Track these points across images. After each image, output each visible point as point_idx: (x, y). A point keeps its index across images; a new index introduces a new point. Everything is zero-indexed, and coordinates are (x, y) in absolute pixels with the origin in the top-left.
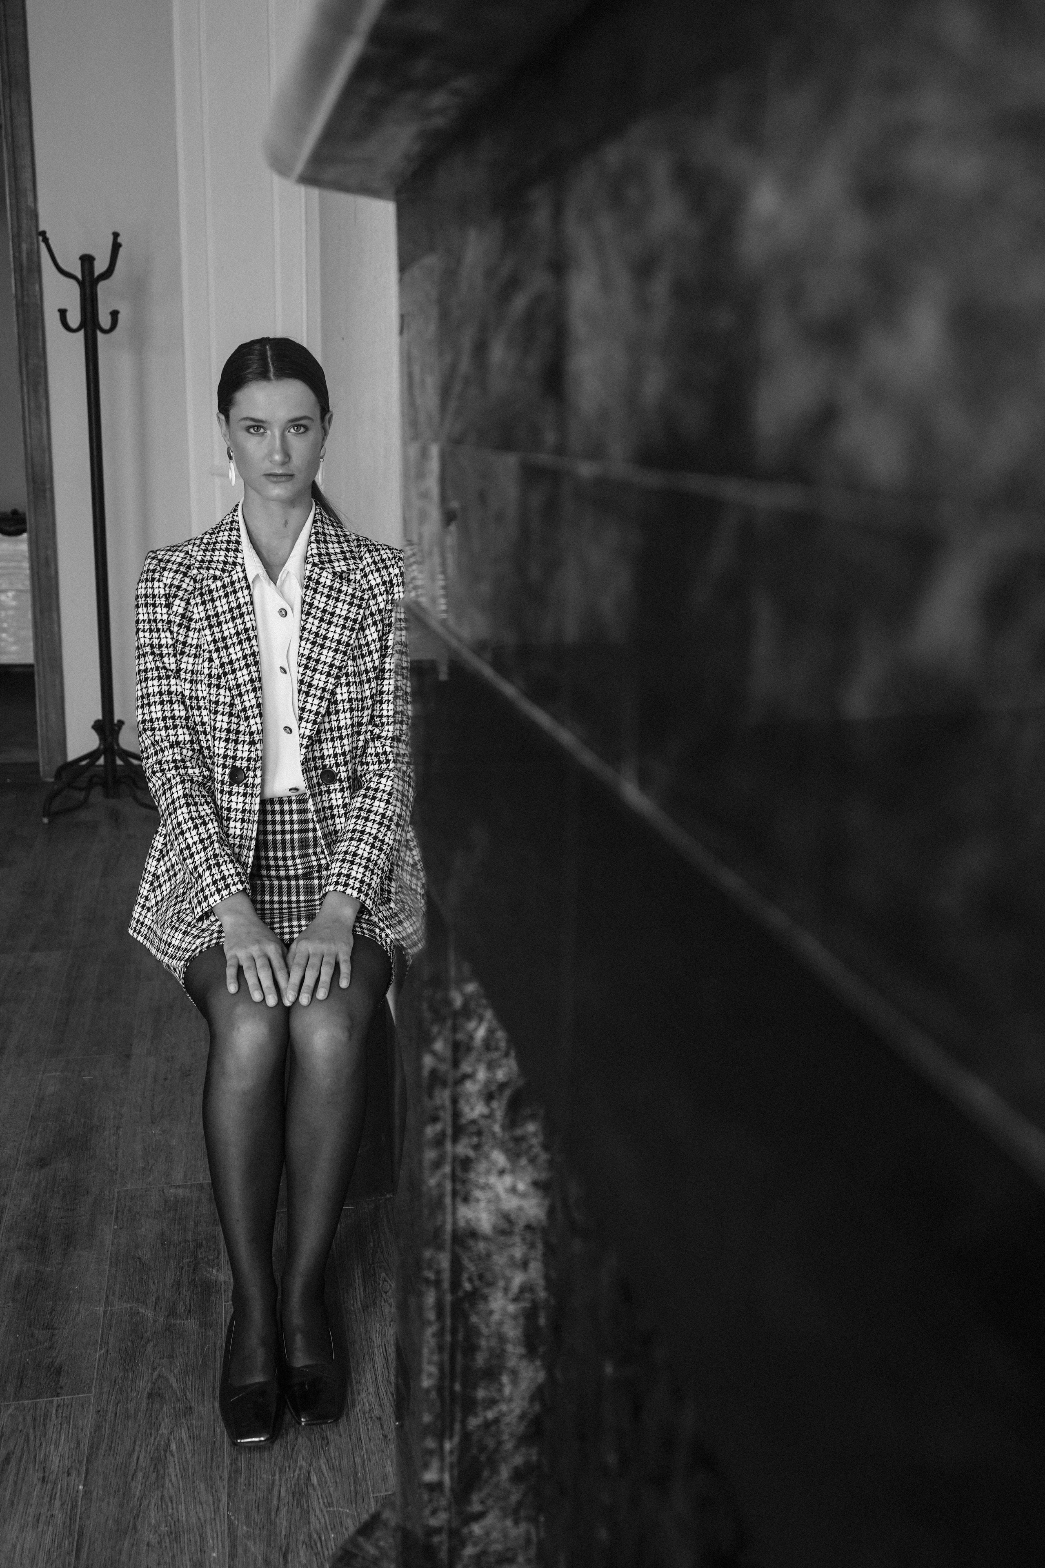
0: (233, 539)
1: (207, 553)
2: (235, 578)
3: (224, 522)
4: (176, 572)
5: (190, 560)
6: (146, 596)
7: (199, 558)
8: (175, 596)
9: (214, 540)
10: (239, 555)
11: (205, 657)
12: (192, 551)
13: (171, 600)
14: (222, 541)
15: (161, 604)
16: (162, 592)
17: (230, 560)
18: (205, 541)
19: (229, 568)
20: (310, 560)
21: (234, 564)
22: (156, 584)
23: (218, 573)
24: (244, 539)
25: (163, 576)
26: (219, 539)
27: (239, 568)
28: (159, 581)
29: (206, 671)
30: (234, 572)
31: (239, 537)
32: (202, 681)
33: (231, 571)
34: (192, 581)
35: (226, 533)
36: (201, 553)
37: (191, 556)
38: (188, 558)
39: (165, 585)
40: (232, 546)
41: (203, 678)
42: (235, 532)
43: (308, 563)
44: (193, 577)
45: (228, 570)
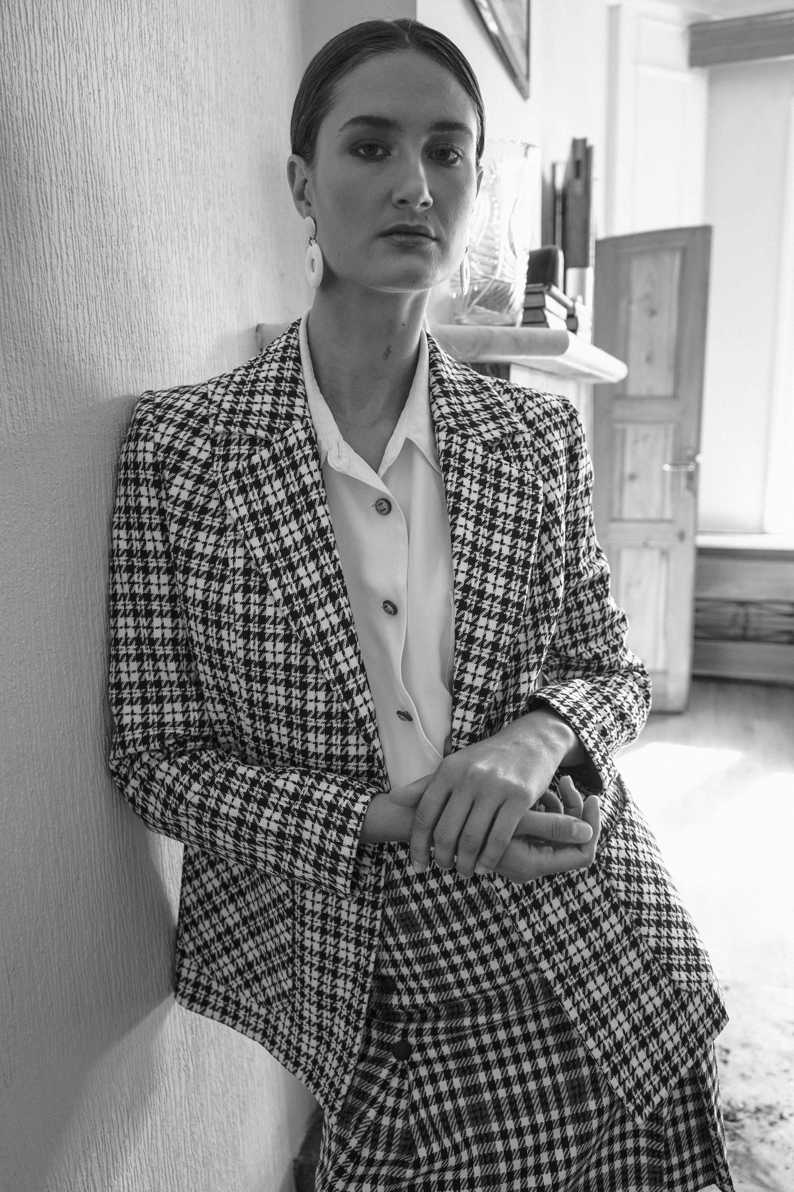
0: (287, 374)
1: (241, 398)
2: (292, 440)
3: (271, 350)
4: (181, 426)
5: (207, 408)
7: (226, 406)
8: (176, 469)
9: (252, 377)
10: (299, 402)
11: (238, 583)
12: (213, 393)
13: (167, 474)
14: (266, 379)
15: (148, 481)
16: (149, 458)
17: (282, 410)
18: (237, 379)
19: (279, 424)
21: (289, 417)
23: (261, 434)
24: (307, 373)
26: (262, 375)
27: (297, 425)
29: (239, 610)
30: (290, 431)
31: (298, 371)
32: (229, 625)
33: (285, 430)
34: (208, 444)
35: (275, 366)
36: (230, 397)
37: (211, 402)
38: (206, 404)
39: (158, 446)
40: (285, 387)
41: (232, 621)
42: (290, 364)
44: (212, 436)
45: (278, 429)
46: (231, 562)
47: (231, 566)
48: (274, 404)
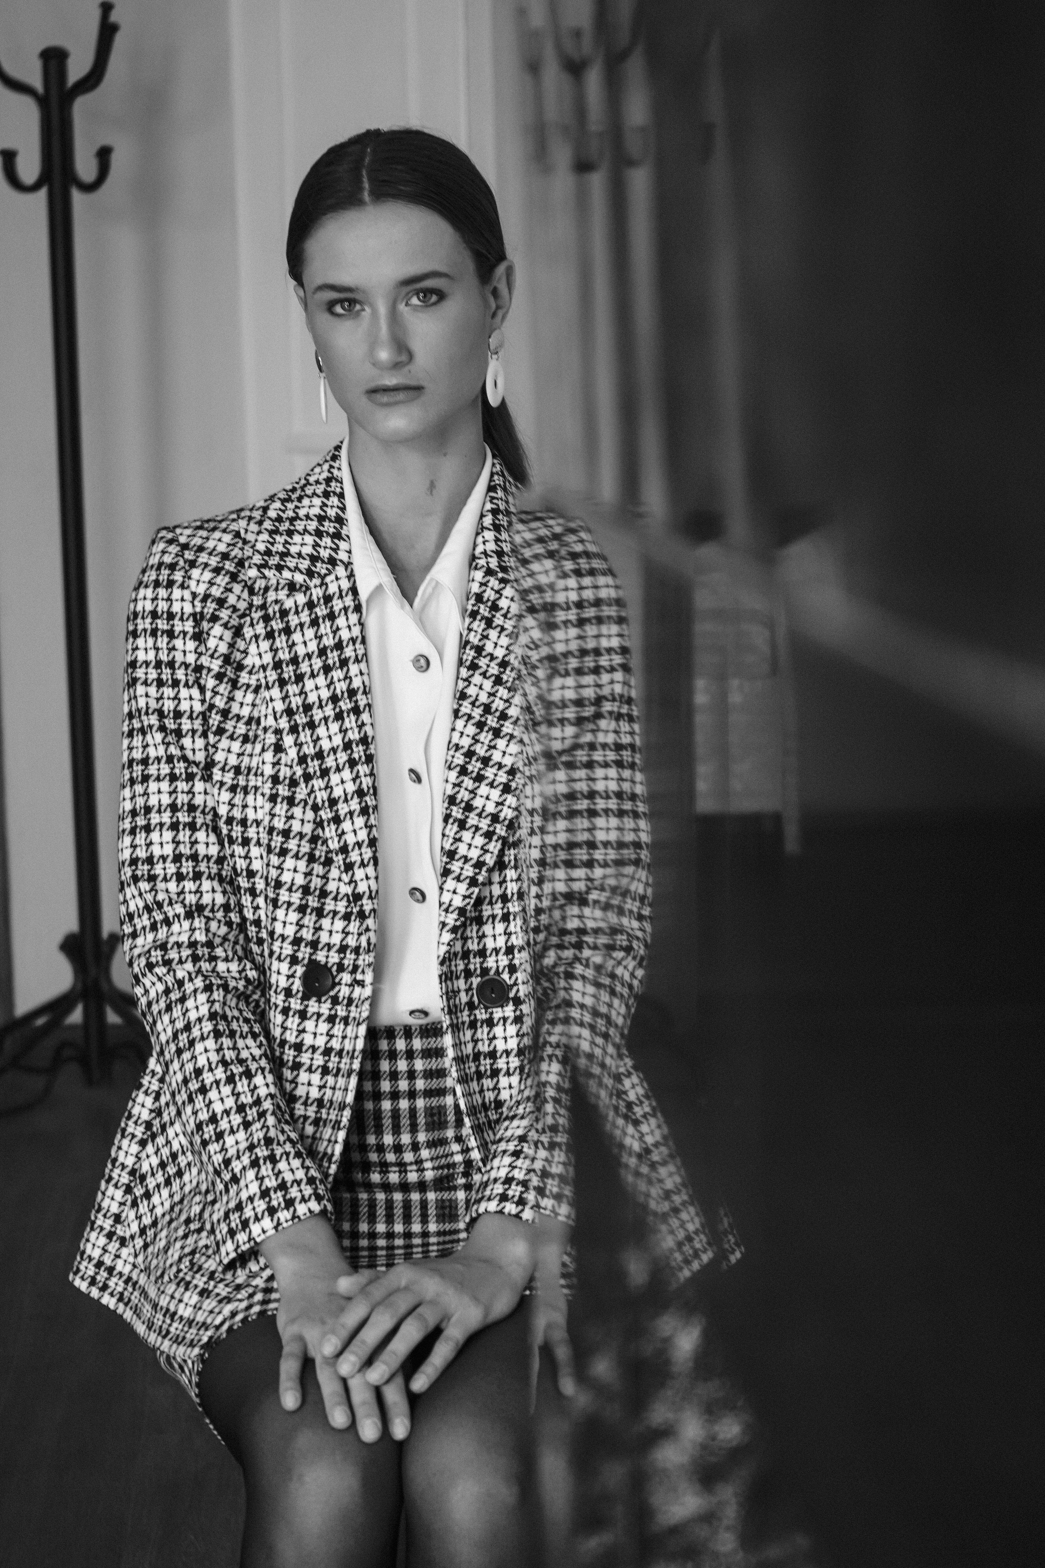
0: (332, 513)
1: (277, 538)
2: (333, 589)
3: (312, 479)
4: (217, 571)
5: (242, 549)
6: (154, 615)
7: (261, 547)
8: (214, 619)
9: (290, 513)
10: (343, 545)
11: (268, 742)
12: (247, 531)
13: (205, 625)
14: (308, 517)
15: (185, 633)
16: (188, 609)
17: (325, 554)
18: (272, 514)
19: (321, 568)
20: (482, 562)
21: (332, 561)
22: (177, 593)
23: (299, 578)
24: (353, 514)
25: (190, 578)
26: (302, 513)
27: (340, 571)
28: (182, 586)
29: (268, 770)
30: (332, 577)
31: (343, 509)
32: (256, 788)
33: (326, 575)
34: (246, 591)
35: (317, 502)
36: (265, 536)
37: (245, 542)
38: (240, 545)
39: (194, 595)
40: (329, 527)
41: (259, 784)
42: (334, 500)
43: (476, 568)
44: (249, 583)
45: (319, 574)
46: (263, 719)
47: (263, 724)
48: (316, 545)
